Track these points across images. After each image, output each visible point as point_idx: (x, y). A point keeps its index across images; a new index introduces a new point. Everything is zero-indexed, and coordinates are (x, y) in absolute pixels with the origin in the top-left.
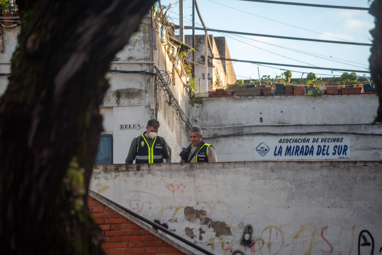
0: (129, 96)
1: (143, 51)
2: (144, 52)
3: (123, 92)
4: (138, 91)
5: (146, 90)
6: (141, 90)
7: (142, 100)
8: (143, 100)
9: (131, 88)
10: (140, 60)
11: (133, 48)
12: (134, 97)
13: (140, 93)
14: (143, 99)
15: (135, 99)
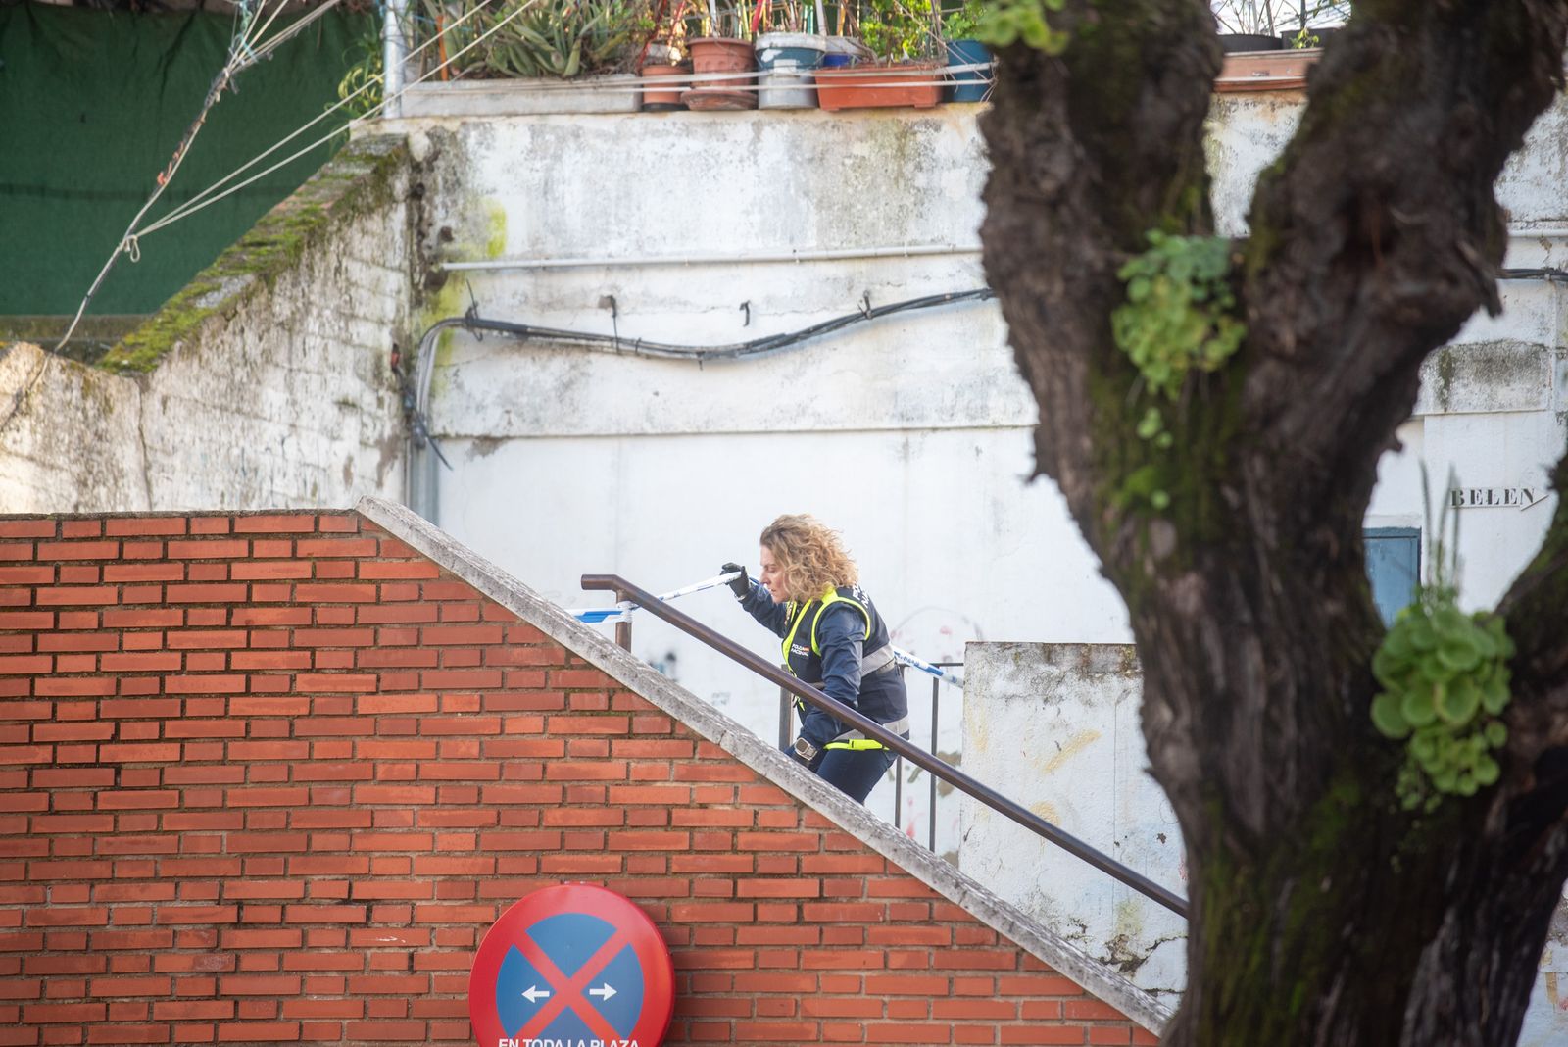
0: (1491, 371)
1: (1557, 185)
2: (1559, 188)
3: (1467, 358)
4: (1527, 352)
5: (1561, 345)
6: (1542, 346)
7: (1545, 386)
8: (1548, 389)
9: (1502, 341)
10: (1541, 223)
11: (1516, 174)
12: (1511, 375)
13: (1537, 358)
14: (1547, 383)
15: (1513, 386)
